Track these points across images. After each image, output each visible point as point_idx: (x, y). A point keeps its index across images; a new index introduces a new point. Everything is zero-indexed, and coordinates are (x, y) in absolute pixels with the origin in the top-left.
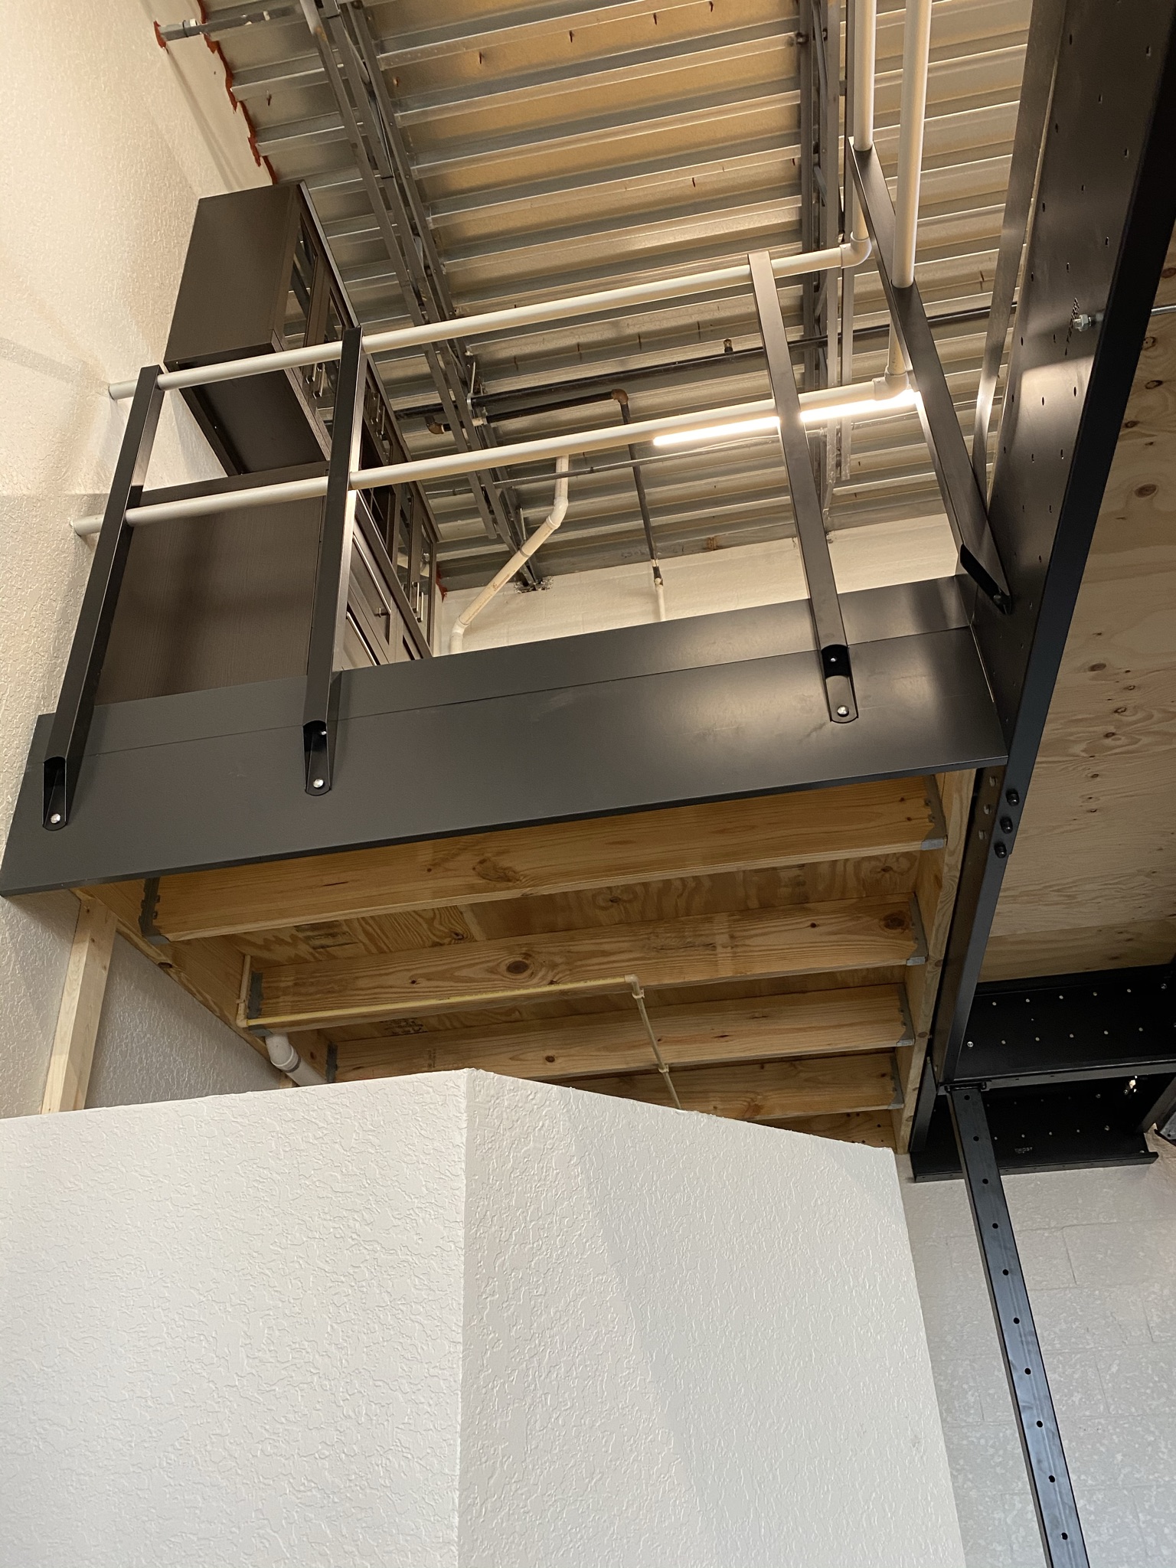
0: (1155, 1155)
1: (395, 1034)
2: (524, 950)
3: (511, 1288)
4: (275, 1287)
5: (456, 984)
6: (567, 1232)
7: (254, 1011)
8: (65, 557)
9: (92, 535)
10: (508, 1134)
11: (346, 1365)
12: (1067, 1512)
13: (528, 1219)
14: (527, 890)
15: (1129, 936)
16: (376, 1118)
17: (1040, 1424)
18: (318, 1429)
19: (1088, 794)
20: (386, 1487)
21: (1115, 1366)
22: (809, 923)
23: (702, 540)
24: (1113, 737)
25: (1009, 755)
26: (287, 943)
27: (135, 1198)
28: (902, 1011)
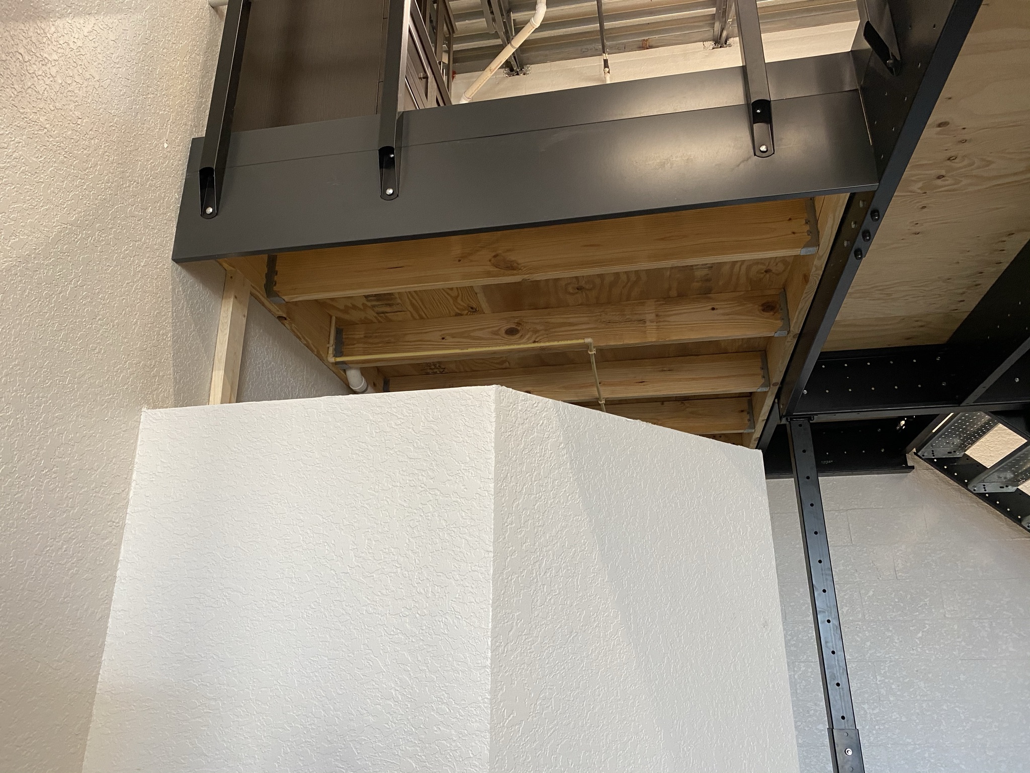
0: (913, 467)
1: (427, 374)
2: (516, 320)
3: (522, 521)
4: (372, 515)
5: (471, 341)
6: (557, 489)
7: (338, 352)
8: (204, 23)
9: (221, 7)
10: (521, 427)
11: (419, 563)
12: (841, 671)
13: (533, 479)
14: (526, 277)
15: (923, 324)
16: (435, 414)
17: (829, 621)
18: (402, 600)
19: (916, 221)
20: (446, 634)
21: (871, 592)
22: (711, 307)
23: (638, 41)
24: (943, 178)
25: (879, 183)
26: (360, 309)
27: (278, 459)
28: (762, 369)
